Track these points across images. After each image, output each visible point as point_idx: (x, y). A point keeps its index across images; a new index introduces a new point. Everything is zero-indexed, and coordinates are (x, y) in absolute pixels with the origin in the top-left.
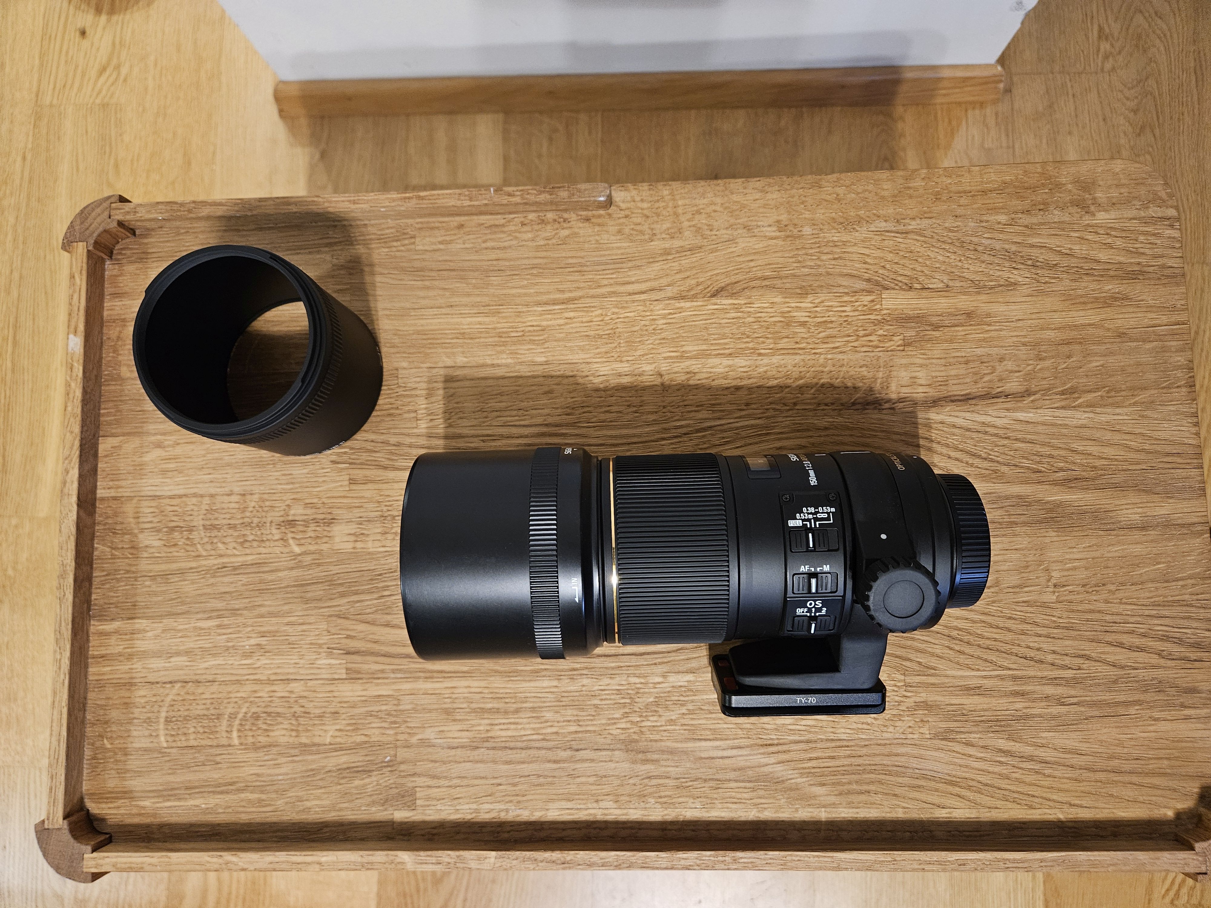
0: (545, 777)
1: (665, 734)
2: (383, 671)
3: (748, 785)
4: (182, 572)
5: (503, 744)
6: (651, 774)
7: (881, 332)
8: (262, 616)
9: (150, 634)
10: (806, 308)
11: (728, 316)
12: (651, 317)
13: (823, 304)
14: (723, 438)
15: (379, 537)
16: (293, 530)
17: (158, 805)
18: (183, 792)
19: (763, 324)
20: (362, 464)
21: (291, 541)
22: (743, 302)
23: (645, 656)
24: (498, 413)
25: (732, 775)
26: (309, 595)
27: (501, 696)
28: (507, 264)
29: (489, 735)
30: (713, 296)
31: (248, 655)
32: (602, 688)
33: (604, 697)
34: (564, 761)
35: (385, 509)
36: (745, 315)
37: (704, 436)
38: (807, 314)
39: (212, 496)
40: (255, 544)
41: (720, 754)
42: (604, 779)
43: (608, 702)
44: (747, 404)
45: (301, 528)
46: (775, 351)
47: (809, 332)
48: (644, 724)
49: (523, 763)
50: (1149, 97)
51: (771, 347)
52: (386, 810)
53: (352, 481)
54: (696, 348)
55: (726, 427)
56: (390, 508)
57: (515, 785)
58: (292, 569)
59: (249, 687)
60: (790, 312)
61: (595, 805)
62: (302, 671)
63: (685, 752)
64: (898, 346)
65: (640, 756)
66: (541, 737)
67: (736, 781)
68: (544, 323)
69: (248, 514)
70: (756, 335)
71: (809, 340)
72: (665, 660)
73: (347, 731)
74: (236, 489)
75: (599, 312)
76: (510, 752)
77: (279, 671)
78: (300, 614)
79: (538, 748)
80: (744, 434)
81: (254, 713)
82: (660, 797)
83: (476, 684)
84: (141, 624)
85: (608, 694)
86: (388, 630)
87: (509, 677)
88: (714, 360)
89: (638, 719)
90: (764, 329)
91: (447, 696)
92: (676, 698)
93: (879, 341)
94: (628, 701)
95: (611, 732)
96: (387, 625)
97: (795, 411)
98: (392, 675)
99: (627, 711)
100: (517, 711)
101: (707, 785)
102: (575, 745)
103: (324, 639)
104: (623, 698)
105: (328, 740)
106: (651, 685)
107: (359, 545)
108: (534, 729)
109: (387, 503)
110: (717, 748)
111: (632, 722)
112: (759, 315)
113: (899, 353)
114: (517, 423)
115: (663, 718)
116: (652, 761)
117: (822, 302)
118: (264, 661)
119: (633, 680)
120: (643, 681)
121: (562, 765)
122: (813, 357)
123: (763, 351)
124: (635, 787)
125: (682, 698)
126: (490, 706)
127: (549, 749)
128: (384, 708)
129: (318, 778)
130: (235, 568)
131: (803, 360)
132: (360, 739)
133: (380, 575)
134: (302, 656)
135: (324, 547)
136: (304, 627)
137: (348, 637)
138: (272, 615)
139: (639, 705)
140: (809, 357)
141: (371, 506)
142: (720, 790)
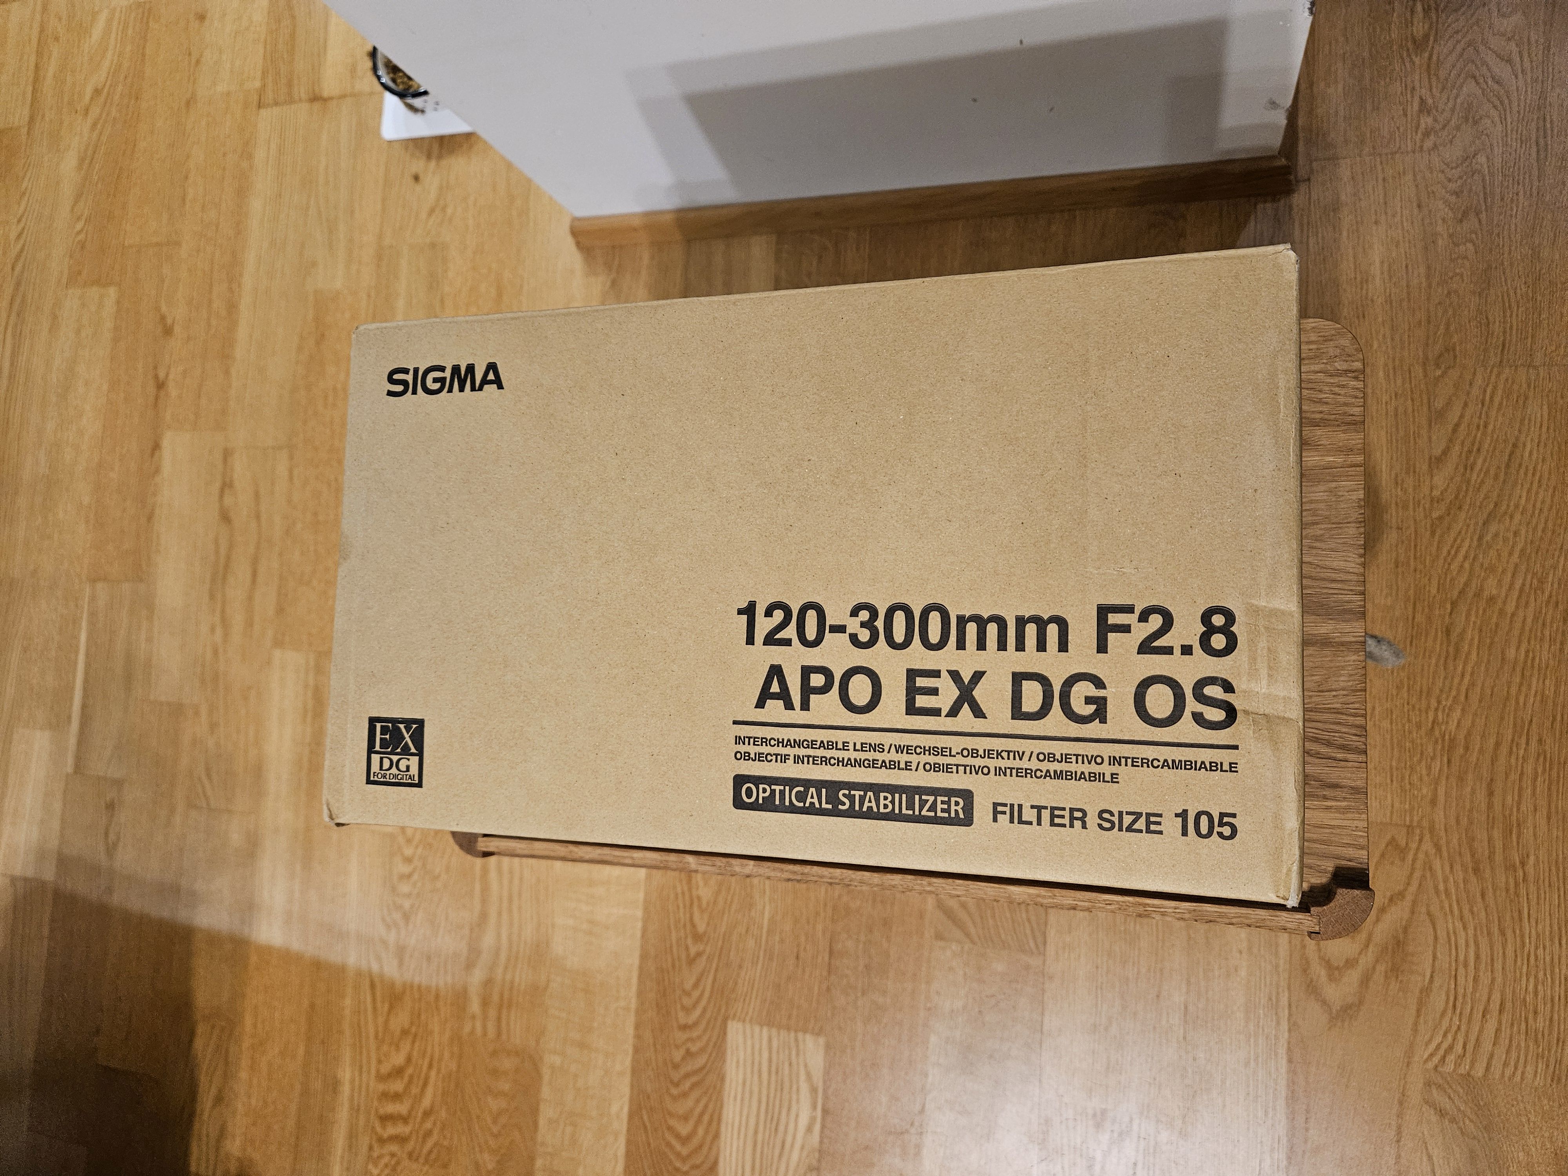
50: (1476, 177)
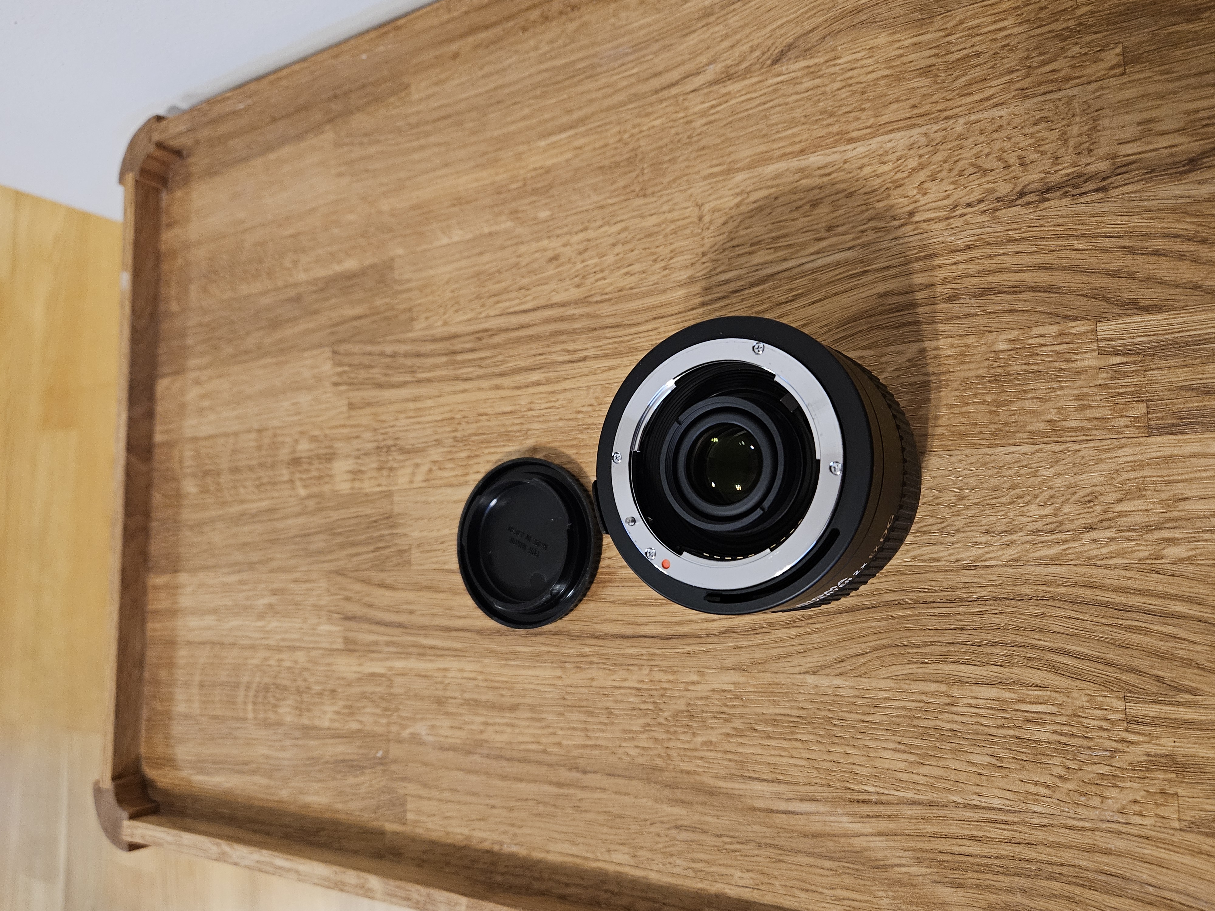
0: (545, 804)
1: (700, 762)
2: (376, 643)
3: (828, 864)
4: (212, 521)
5: (498, 752)
6: (679, 823)
7: (1076, 50)
8: (272, 571)
9: (189, 590)
10: (930, 42)
11: (799, 88)
12: (685, 120)
13: (961, 27)
14: (792, 290)
15: (374, 474)
16: (300, 469)
18: (209, 765)
19: (854, 88)
20: (361, 383)
21: (298, 484)
22: (822, 60)
23: (674, 641)
24: (496, 299)
25: (803, 844)
26: (313, 547)
27: (497, 685)
28: (507, 91)
29: (484, 736)
30: (775, 62)
31: (261, 616)
32: (617, 684)
33: (619, 698)
34: (569, 785)
35: (381, 437)
36: (826, 81)
37: (761, 292)
38: (932, 52)
39: (236, 434)
40: (269, 487)
41: (783, 806)
42: (618, 820)
43: (626, 705)
44: (830, 229)
45: (305, 467)
46: (876, 130)
47: (936, 83)
48: (671, 744)
49: (521, 780)
51: (869, 123)
52: (377, 819)
53: (351, 406)
54: (750, 152)
55: (795, 271)
56: (385, 437)
57: (511, 809)
58: (298, 515)
59: (262, 654)
60: (901, 56)
62: (306, 638)
63: (729, 795)
64: (1112, 68)
65: (667, 792)
66: (541, 747)
68: (549, 163)
69: (264, 453)
70: (844, 109)
71: (935, 98)
72: (703, 648)
73: (344, 714)
74: (256, 426)
75: (616, 129)
76: (504, 763)
77: (287, 636)
78: (305, 568)
79: (539, 763)
80: (824, 277)
81: (266, 684)
83: (470, 666)
84: (183, 578)
85: (624, 695)
86: (381, 591)
87: (506, 659)
88: (776, 166)
89: (664, 736)
90: (857, 97)
91: (439, 680)
92: (718, 709)
93: (1073, 67)
94: (650, 707)
95: (627, 750)
96: (382, 585)
97: (912, 227)
98: (386, 649)
99: (648, 720)
100: (514, 708)
101: (762, 852)
102: (581, 762)
103: (325, 600)
104: (645, 702)
105: (326, 724)
106: (682, 685)
107: (357, 484)
108: (533, 735)
109: (383, 431)
110: (779, 796)
111: (656, 740)
112: (850, 74)
113: (1112, 82)
114: (517, 309)
115: (699, 739)
116: (683, 802)
117: (961, 23)
118: (274, 624)
119: (658, 676)
120: (671, 677)
121: (565, 791)
122: (942, 125)
123: (855, 134)
124: (658, 839)
125: (725, 709)
126: (484, 698)
127: (550, 765)
128: (378, 689)
129: (318, 768)
130: (253, 516)
131: (926, 134)
132: (354, 726)
133: (375, 522)
134: (305, 620)
135: (326, 488)
136: (308, 585)
137: (347, 599)
138: (281, 570)
139: (666, 714)
140: (935, 127)
141: (367, 435)
142: (782, 865)
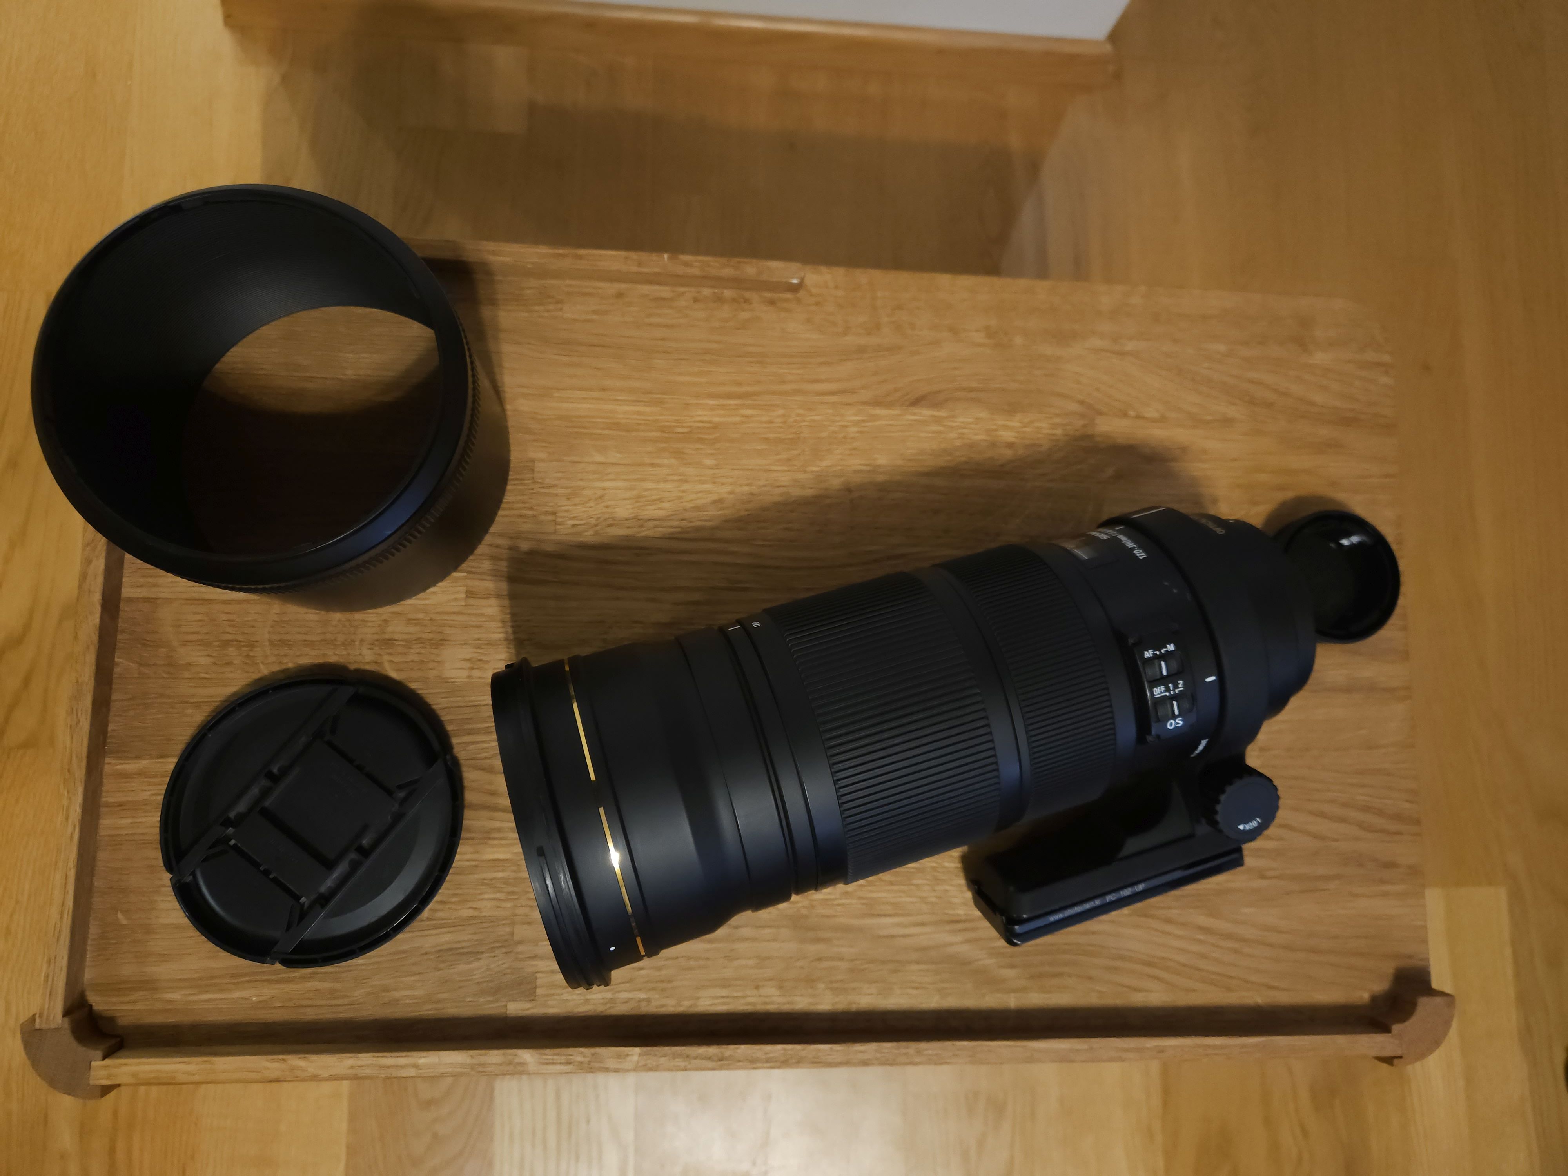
11: (927, 429)
12: (840, 423)
16: (391, 651)
17: (191, 998)
20: (483, 573)
22: (945, 415)
24: (656, 523)
28: (674, 345)
30: (913, 404)
45: (401, 650)
52: (497, 1001)
61: (755, 992)
65: (809, 934)
67: (918, 963)
68: (717, 420)
69: (331, 629)
75: (781, 412)
82: (831, 982)
101: (885, 967)
110: (898, 925)
112: (964, 431)
116: (824, 940)
117: (1032, 422)
124: (803, 971)
128: (500, 875)
129: (412, 961)
132: (466, 913)
135: (432, 674)
141: (492, 625)
142: (899, 973)
